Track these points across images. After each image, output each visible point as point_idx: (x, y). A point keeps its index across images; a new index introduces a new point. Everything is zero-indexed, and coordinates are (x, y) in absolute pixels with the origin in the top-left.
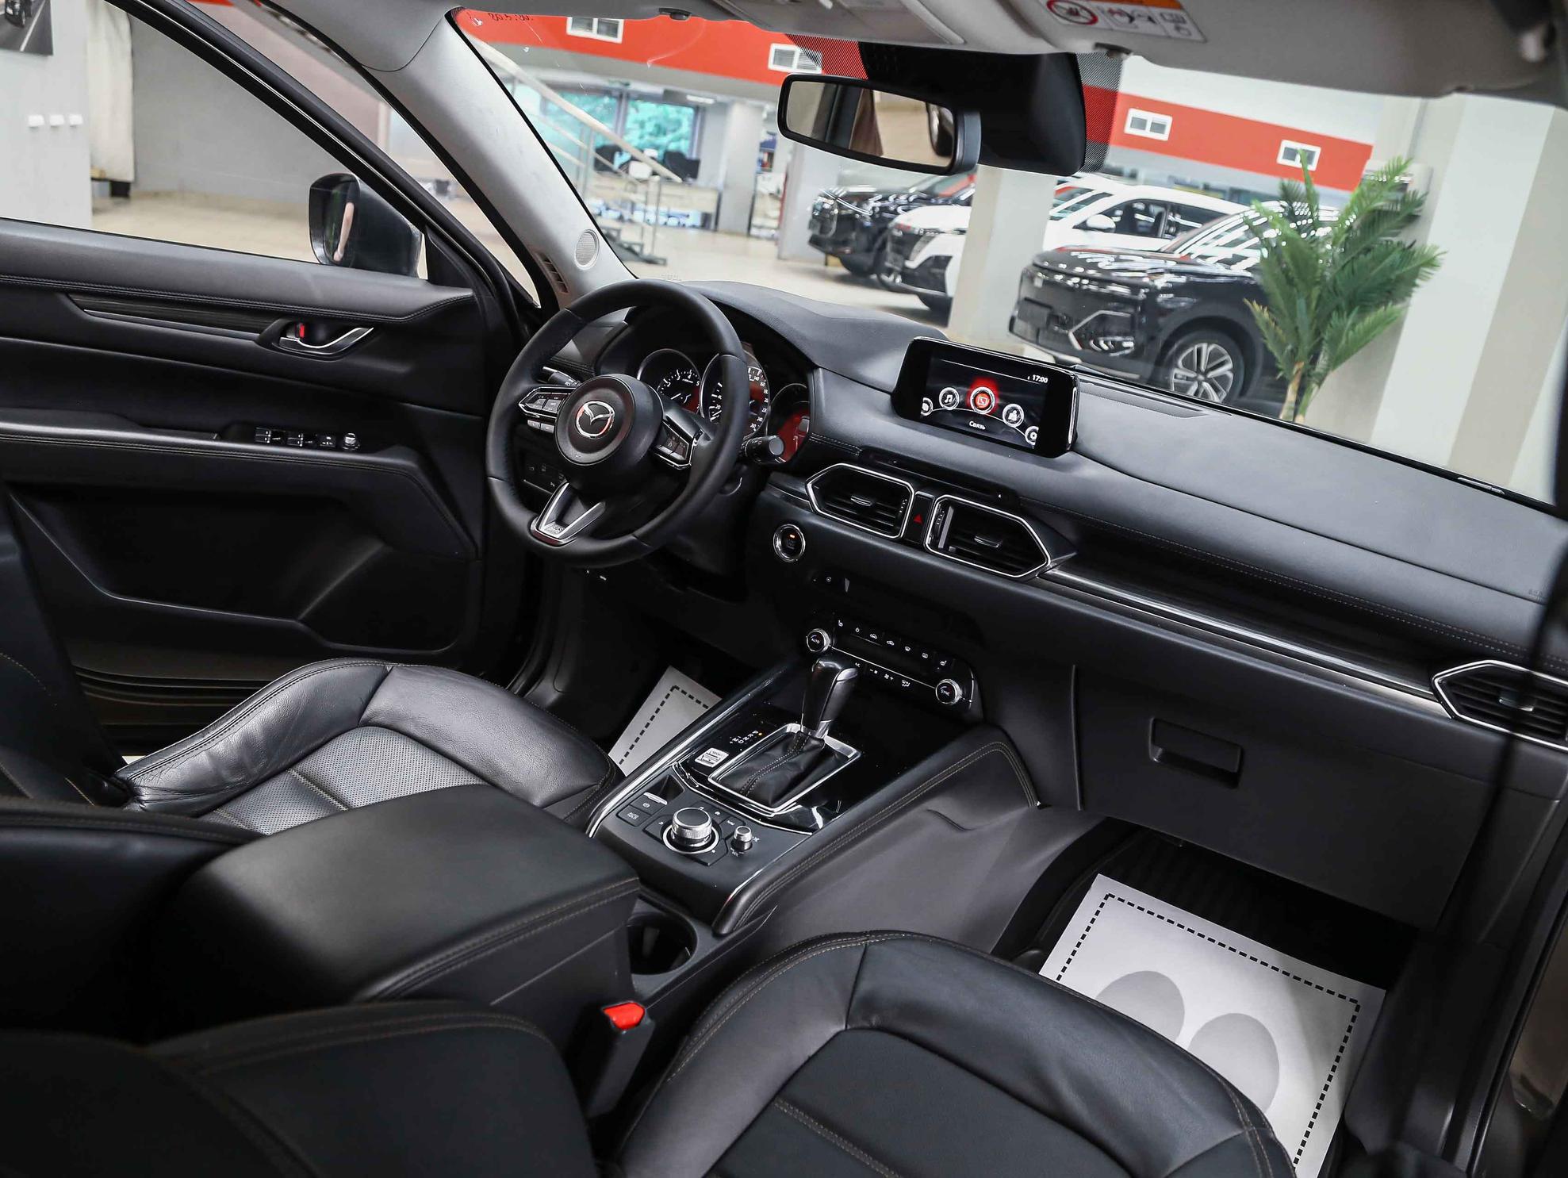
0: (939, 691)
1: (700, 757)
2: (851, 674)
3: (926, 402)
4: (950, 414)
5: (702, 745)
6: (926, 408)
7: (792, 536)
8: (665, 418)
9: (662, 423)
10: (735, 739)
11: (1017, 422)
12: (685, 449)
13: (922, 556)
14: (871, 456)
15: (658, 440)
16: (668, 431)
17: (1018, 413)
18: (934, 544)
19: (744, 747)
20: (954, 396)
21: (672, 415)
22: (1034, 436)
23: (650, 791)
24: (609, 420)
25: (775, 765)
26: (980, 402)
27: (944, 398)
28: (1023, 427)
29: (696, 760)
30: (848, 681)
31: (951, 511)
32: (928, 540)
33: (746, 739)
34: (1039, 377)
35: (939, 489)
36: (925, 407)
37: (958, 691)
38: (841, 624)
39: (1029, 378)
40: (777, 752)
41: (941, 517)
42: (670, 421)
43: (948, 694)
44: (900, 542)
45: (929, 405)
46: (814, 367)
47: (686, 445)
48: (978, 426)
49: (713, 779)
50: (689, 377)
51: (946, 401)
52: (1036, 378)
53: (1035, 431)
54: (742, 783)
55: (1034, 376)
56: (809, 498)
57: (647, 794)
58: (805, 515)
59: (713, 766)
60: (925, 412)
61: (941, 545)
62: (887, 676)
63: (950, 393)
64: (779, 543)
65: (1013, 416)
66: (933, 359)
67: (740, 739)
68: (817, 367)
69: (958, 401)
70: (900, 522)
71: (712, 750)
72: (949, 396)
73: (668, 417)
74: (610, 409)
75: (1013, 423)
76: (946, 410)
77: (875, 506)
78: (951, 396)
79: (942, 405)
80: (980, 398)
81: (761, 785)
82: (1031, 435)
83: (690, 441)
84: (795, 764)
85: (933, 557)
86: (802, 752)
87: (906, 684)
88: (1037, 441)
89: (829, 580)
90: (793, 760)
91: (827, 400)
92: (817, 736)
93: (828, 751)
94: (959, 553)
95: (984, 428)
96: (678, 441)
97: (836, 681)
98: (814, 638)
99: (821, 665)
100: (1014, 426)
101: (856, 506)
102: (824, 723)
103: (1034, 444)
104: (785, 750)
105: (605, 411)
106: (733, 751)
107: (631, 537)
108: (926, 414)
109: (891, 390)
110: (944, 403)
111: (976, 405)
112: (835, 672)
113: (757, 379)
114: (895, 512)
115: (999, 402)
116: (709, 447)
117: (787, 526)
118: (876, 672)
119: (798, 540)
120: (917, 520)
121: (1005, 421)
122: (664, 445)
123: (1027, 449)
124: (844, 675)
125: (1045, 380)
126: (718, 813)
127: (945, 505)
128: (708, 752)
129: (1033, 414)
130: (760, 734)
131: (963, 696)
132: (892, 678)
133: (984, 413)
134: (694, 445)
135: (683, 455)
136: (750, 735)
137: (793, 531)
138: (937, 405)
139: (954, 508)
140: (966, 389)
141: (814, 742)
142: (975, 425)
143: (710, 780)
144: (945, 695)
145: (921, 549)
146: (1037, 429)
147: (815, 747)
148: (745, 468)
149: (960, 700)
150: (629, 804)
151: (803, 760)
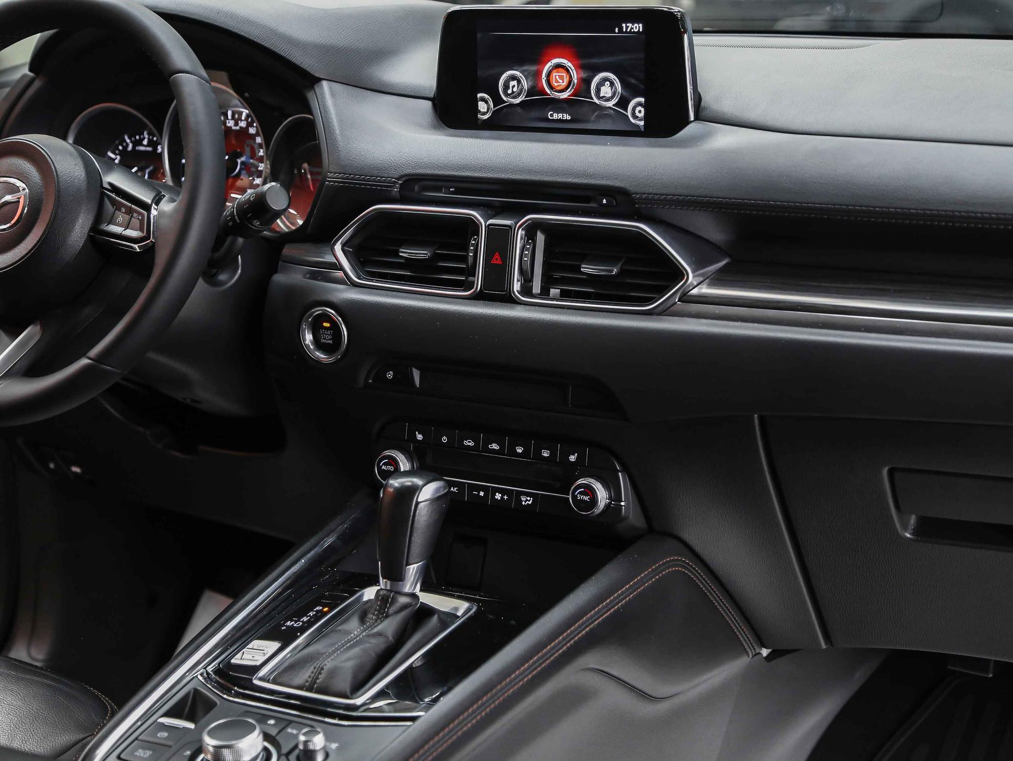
0: (574, 497)
1: (239, 656)
2: (437, 490)
3: (483, 99)
4: (519, 110)
5: (240, 638)
6: (484, 108)
7: (326, 325)
8: (106, 186)
9: (103, 195)
10: (289, 623)
11: (612, 97)
12: (142, 222)
13: (512, 308)
14: (416, 188)
15: (99, 218)
16: (113, 202)
17: (612, 84)
18: (527, 290)
19: (303, 630)
20: (519, 82)
21: (116, 178)
22: (641, 112)
23: (167, 714)
24: (22, 201)
25: (349, 641)
26: (557, 81)
27: (506, 87)
28: (623, 103)
29: (233, 661)
30: (436, 500)
31: (540, 238)
32: (517, 286)
33: (305, 619)
34: (630, 25)
35: (517, 211)
36: (482, 106)
37: (602, 495)
38: (420, 437)
39: (617, 30)
40: (353, 625)
41: (528, 249)
42: (115, 189)
43: (586, 498)
44: (479, 297)
45: (486, 102)
46: (313, 81)
47: (143, 215)
48: (560, 116)
49: (261, 679)
50: (145, 142)
51: (510, 91)
52: (627, 27)
53: (639, 104)
54: (304, 676)
55: (624, 25)
56: (341, 268)
57: (163, 720)
58: (339, 290)
59: (258, 663)
60: (484, 114)
61: (537, 289)
62: (498, 496)
63: (513, 78)
64: (309, 337)
65: (606, 91)
66: (479, 35)
67: (296, 622)
68: (319, 80)
69: (526, 87)
70: (472, 272)
71: (256, 643)
72: (513, 83)
73: (110, 184)
74: (19, 183)
75: (608, 100)
76: (511, 105)
77: (436, 257)
78: (515, 83)
79: (505, 99)
80: (555, 74)
81: (333, 673)
82: (636, 111)
83: (147, 208)
84: (379, 634)
85: (528, 307)
86: (387, 617)
87: (527, 501)
88: (646, 118)
89: (390, 375)
90: (375, 630)
91: (341, 121)
92: (407, 589)
93: (426, 612)
94: (565, 295)
95: (569, 118)
96: (130, 212)
97: (417, 503)
98: (385, 464)
99: (392, 486)
100: (610, 104)
101: (410, 263)
102: (412, 570)
103: (642, 123)
104: (363, 619)
105: (14, 190)
106: (286, 638)
107: (84, 361)
108: (486, 117)
109: (432, 95)
110: (507, 95)
111: (551, 87)
112: (413, 491)
113: (243, 124)
114: (464, 259)
115: (583, 75)
116: (176, 210)
117: (318, 311)
118: (482, 494)
119: (335, 327)
120: (497, 260)
121: (596, 100)
122: (111, 222)
123: (633, 133)
124: (428, 492)
125: (638, 27)
126: (272, 722)
127: (531, 231)
128: (250, 646)
129: (633, 81)
130: (326, 609)
131: (610, 498)
132: (506, 497)
133: (564, 95)
134: (154, 212)
135: (141, 230)
136: (311, 614)
137: (328, 318)
138: (497, 100)
139: (543, 231)
140: (534, 68)
141: (403, 600)
142: (556, 116)
143: (256, 682)
144: (582, 501)
145: (509, 299)
146: (642, 100)
147: (404, 607)
148: (240, 240)
149: (608, 506)
150: (136, 739)
151: (389, 627)
